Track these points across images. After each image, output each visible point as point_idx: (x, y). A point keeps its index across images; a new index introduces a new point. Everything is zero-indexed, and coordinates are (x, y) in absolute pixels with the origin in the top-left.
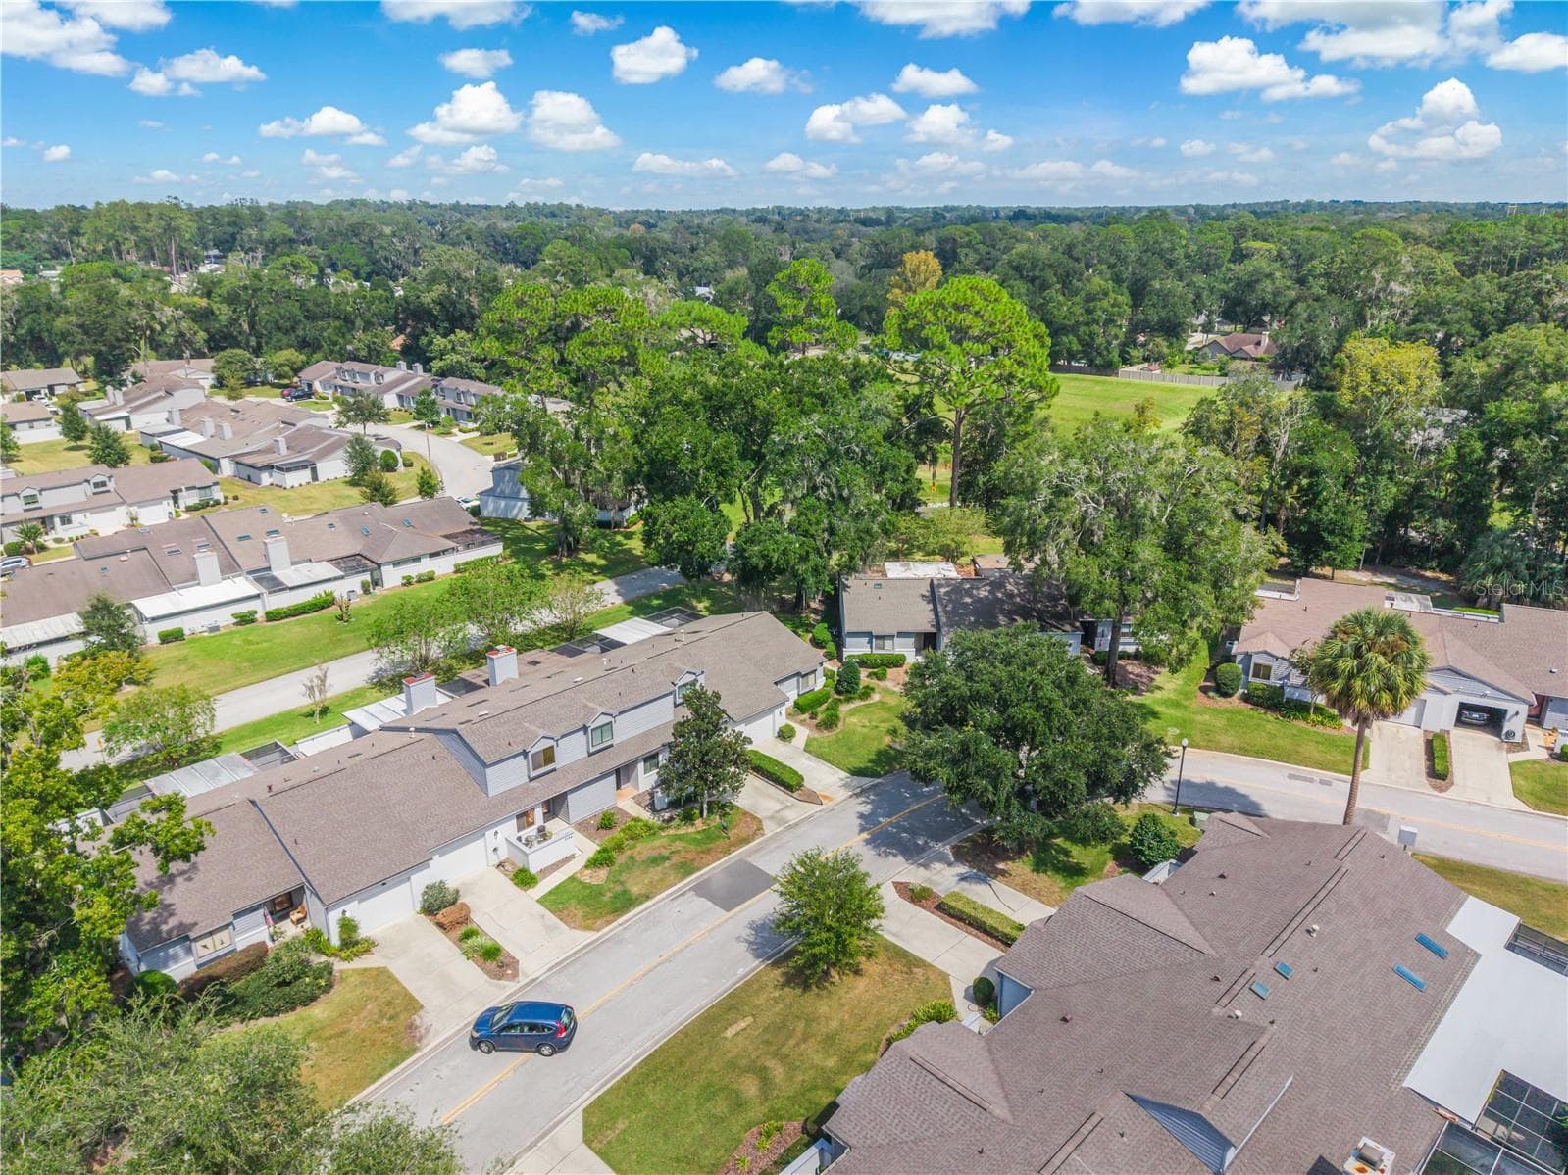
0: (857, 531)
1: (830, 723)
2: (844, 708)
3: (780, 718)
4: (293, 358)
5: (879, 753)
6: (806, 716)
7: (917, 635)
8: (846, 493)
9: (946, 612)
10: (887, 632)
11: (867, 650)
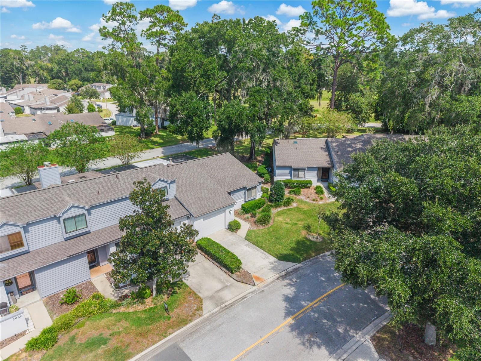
0: (285, 108)
1: (264, 221)
2: (274, 211)
3: (229, 216)
4: (77, 83)
5: (298, 243)
6: (249, 215)
7: (319, 169)
8: (278, 83)
9: (337, 155)
10: (301, 166)
11: (289, 178)
